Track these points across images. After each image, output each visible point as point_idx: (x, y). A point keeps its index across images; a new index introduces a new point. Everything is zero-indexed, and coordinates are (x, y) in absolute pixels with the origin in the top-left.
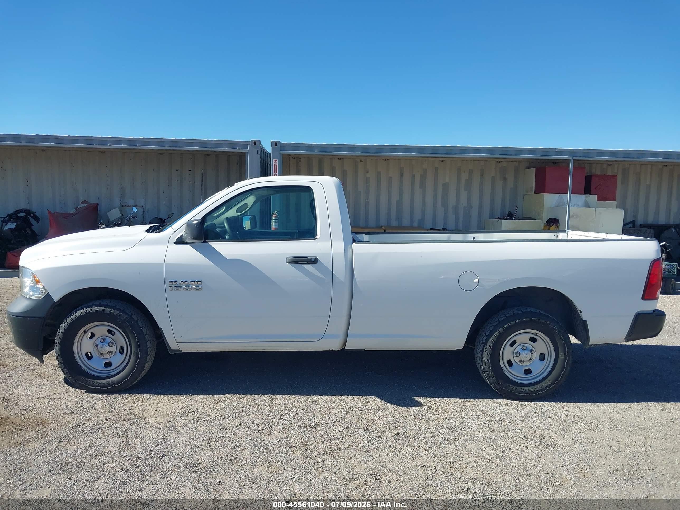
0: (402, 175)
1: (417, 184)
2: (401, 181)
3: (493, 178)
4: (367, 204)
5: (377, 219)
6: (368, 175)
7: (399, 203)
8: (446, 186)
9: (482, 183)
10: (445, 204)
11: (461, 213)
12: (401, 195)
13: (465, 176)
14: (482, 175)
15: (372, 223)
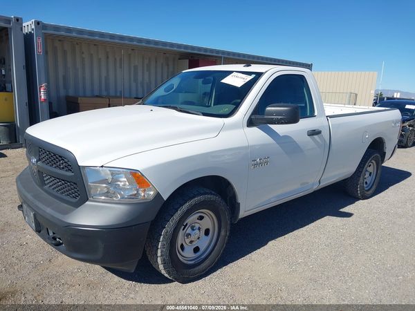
0: (108, 57)
1: (118, 65)
2: (107, 63)
3: (162, 64)
4: (84, 78)
5: (92, 90)
6: (84, 56)
7: (107, 78)
8: (136, 67)
9: (156, 67)
10: (136, 80)
11: (145, 87)
12: (108, 72)
13: (146, 62)
14: (156, 62)
15: (88, 93)
